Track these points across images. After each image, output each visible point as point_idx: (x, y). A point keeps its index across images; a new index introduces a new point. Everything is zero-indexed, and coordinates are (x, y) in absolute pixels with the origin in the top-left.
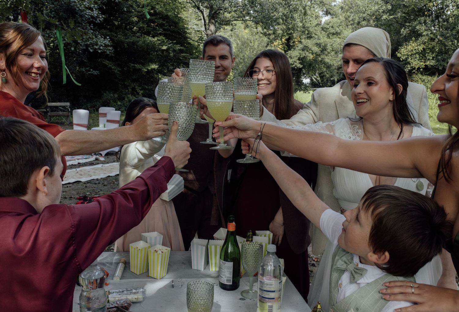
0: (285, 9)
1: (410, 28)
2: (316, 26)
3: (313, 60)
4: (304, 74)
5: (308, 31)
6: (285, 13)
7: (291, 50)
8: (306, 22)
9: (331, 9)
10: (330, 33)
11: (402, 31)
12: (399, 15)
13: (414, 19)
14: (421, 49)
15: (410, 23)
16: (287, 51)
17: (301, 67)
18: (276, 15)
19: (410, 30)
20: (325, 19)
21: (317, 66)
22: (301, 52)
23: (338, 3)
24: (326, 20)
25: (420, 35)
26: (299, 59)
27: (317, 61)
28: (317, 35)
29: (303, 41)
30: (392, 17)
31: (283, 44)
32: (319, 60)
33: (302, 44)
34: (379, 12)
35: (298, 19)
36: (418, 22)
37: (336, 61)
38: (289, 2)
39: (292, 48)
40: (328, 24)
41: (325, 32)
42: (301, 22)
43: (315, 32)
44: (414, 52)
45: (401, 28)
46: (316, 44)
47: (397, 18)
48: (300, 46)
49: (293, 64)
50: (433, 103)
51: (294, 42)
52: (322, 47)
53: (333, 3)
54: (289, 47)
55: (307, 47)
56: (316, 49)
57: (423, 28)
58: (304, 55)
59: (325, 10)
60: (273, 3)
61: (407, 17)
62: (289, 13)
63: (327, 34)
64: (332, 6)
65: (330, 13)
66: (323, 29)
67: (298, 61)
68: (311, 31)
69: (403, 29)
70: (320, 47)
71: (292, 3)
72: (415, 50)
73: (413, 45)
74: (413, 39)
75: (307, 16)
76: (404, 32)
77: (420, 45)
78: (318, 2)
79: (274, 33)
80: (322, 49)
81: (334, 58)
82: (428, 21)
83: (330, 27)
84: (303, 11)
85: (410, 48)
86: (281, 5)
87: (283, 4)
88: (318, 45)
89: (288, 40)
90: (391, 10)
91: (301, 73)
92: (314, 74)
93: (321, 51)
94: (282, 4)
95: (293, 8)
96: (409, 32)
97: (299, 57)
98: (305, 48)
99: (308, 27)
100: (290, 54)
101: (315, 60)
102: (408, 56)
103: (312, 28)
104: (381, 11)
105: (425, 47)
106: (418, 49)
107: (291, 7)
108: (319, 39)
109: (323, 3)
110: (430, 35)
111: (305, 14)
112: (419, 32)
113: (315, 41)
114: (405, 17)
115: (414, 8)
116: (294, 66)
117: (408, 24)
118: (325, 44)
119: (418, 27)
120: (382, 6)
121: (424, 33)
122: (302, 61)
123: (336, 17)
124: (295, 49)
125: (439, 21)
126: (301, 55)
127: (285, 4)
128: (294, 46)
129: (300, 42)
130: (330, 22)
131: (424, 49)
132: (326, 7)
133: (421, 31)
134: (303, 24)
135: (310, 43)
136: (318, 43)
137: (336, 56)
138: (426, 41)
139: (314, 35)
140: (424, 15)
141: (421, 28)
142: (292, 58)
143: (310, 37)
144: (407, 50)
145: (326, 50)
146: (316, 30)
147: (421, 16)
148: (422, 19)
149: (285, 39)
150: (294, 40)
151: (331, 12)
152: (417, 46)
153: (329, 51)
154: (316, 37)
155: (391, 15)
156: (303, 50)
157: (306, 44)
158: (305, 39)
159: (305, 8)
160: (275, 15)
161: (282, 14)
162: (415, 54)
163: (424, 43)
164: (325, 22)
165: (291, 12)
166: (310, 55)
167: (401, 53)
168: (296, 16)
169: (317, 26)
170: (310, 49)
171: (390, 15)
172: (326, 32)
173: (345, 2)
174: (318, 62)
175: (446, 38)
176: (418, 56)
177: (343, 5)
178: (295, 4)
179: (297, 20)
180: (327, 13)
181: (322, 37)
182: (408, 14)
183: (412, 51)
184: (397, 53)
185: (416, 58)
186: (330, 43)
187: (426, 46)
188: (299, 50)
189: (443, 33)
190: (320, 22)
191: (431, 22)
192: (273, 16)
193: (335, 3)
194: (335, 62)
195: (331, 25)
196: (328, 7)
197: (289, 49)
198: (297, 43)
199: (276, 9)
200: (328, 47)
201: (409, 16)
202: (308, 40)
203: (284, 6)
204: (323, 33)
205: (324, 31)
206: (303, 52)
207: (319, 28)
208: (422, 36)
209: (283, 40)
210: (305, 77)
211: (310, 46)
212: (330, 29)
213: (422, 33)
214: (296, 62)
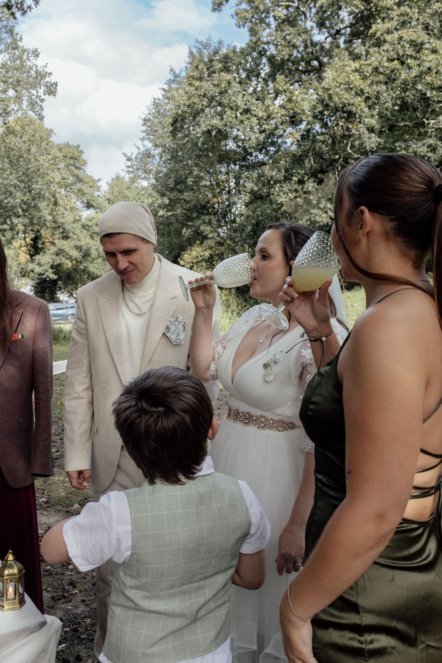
0: (24, 194)
1: (193, 228)
2: (74, 222)
3: (72, 268)
4: (60, 288)
5: (63, 229)
6: (25, 200)
7: (39, 254)
8: (57, 214)
9: (94, 201)
10: (94, 233)
11: (183, 232)
12: (179, 211)
13: (197, 217)
14: (208, 255)
15: (192, 222)
16: (34, 255)
17: (55, 278)
18: (12, 201)
19: (193, 231)
20: (86, 214)
21: (78, 277)
22: (54, 257)
23: (103, 192)
24: (88, 215)
25: (205, 238)
26: (52, 267)
27: (78, 270)
28: (76, 234)
29: (56, 241)
30: (170, 213)
31: (27, 245)
32: (80, 269)
33: (55, 246)
34: (154, 206)
35: (46, 210)
36: (201, 222)
37: (105, 270)
38: (30, 185)
39: (40, 251)
40: (91, 221)
41: (86, 231)
42: (50, 214)
43: (72, 230)
44: (200, 259)
45: (183, 228)
46: (76, 246)
47: (177, 215)
48: (53, 249)
49: (44, 274)
50: (226, 322)
51: (43, 243)
52: (83, 251)
53: (96, 192)
54: (37, 251)
55: (62, 250)
56: (75, 254)
57: (208, 228)
58: (59, 261)
59: (86, 201)
60: (6, 185)
61: (189, 215)
62: (30, 200)
63: (89, 233)
64: (94, 196)
65: (92, 206)
66: (84, 226)
67: (50, 270)
68: (68, 228)
69: (184, 230)
70: (81, 250)
71: (34, 186)
72: (201, 256)
73: (198, 250)
74: (198, 242)
75: (58, 207)
76: (186, 232)
77: (206, 250)
78: (76, 191)
79: (12, 229)
80: (84, 253)
81: (102, 267)
82: (214, 221)
83: (93, 224)
84: (53, 200)
85: (194, 253)
86: (18, 189)
87: (22, 187)
88: (78, 248)
89: (35, 240)
90: (169, 205)
91: (56, 288)
92: (75, 288)
93: (83, 257)
94: (19, 187)
95: (36, 194)
96: (192, 233)
97: (51, 264)
98: (59, 253)
99: (63, 224)
100: (38, 260)
101: (76, 270)
102: (193, 263)
103: (68, 225)
104: (156, 205)
105: (212, 253)
106: (204, 255)
107: (33, 192)
108: (79, 240)
109: (83, 191)
110: (217, 238)
111: (56, 203)
112: (204, 234)
113: (73, 243)
114: (186, 214)
115: (195, 204)
116: (45, 276)
117: (190, 223)
118: (87, 247)
119: (202, 228)
120: (157, 199)
121: (210, 236)
122: (57, 269)
123: (101, 212)
124: (45, 253)
125: (225, 220)
126: (54, 262)
127: (25, 188)
128: (44, 248)
129: (53, 244)
130: (93, 218)
131: (210, 254)
132: (86, 198)
133: (207, 233)
134: (54, 217)
135: (66, 245)
136: (78, 245)
137: (104, 264)
138: (212, 245)
139: (71, 235)
140: (208, 214)
141: (206, 229)
142: (41, 266)
143: (66, 237)
144: (192, 256)
145: (89, 256)
146: (74, 228)
147: (205, 215)
148: (207, 218)
149: (30, 238)
150: (43, 240)
151: (94, 204)
152: (203, 252)
153: (93, 256)
154: (75, 237)
155: (170, 211)
156: (57, 254)
157: (61, 246)
158: (59, 239)
159: (55, 195)
160: (9, 202)
161: (20, 201)
162: (201, 261)
163: (211, 248)
164: (86, 219)
165: (34, 199)
166: (68, 261)
167: (184, 260)
168: (42, 205)
169: (76, 223)
170: (67, 254)
171: (168, 211)
172: (88, 231)
173: (113, 193)
174: (80, 272)
175: (234, 242)
176: (204, 264)
177: (110, 196)
178: (39, 188)
179: (44, 211)
180: (89, 206)
181: (82, 237)
182: (189, 210)
183: (197, 257)
184: (179, 259)
185: (202, 266)
186: (95, 245)
187: (214, 252)
188: (52, 254)
189: (231, 235)
190: (80, 217)
191: (217, 222)
192: (7, 203)
193: (99, 193)
194: (103, 273)
195: (94, 221)
196: (89, 197)
197: (37, 253)
198: (48, 244)
199: (11, 193)
200: (92, 252)
201: (191, 214)
202: (64, 242)
203: (22, 190)
204: (85, 232)
205: (86, 229)
206: (58, 257)
207: (78, 226)
208: (207, 239)
209: (28, 240)
210: (63, 293)
211: (67, 250)
212: (93, 227)
213: (208, 235)
214: (47, 271)
